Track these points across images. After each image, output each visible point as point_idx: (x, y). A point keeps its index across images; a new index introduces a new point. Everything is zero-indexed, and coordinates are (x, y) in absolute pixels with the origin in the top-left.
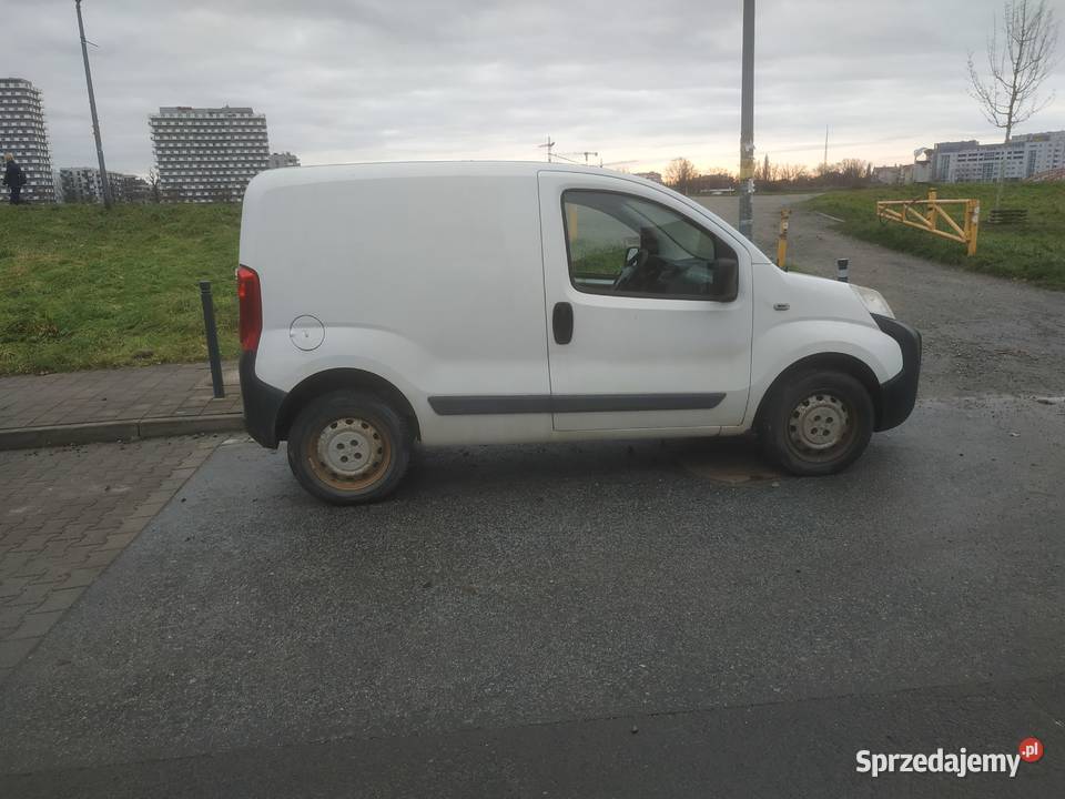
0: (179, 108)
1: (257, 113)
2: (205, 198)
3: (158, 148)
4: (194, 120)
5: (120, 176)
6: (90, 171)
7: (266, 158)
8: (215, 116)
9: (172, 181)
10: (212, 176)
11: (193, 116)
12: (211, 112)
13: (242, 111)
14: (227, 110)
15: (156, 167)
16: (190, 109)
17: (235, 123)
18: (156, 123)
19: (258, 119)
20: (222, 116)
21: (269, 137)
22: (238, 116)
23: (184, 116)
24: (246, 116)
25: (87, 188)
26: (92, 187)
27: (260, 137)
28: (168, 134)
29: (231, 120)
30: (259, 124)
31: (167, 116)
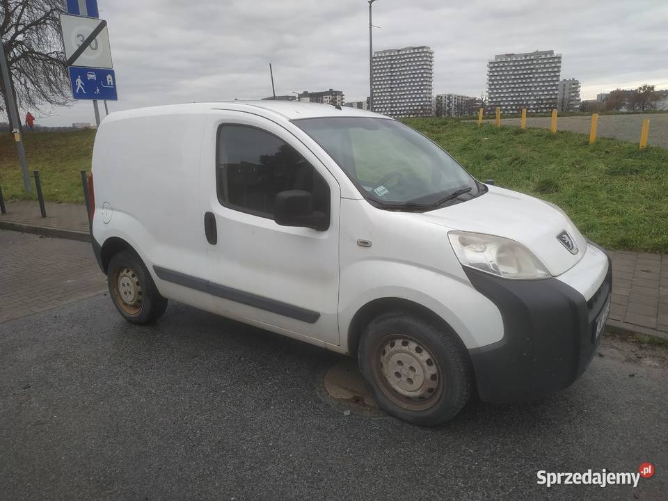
0: (507, 55)
1: (556, 53)
2: (513, 110)
3: (490, 80)
4: (515, 61)
5: (467, 98)
6: (451, 95)
7: (557, 83)
8: (528, 58)
9: (495, 100)
10: (519, 96)
11: (514, 59)
12: (526, 55)
13: (546, 53)
14: (537, 53)
15: (487, 92)
16: (513, 54)
17: (540, 62)
18: (491, 65)
19: (557, 58)
20: (532, 57)
21: (561, 69)
22: (543, 56)
23: (509, 59)
24: (548, 56)
25: (449, 105)
26: (451, 105)
27: (556, 70)
28: (497, 71)
29: (537, 60)
30: (556, 60)
31: (499, 60)
